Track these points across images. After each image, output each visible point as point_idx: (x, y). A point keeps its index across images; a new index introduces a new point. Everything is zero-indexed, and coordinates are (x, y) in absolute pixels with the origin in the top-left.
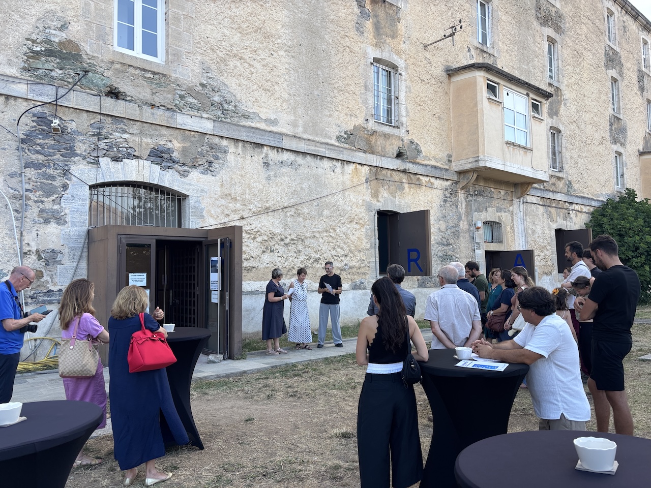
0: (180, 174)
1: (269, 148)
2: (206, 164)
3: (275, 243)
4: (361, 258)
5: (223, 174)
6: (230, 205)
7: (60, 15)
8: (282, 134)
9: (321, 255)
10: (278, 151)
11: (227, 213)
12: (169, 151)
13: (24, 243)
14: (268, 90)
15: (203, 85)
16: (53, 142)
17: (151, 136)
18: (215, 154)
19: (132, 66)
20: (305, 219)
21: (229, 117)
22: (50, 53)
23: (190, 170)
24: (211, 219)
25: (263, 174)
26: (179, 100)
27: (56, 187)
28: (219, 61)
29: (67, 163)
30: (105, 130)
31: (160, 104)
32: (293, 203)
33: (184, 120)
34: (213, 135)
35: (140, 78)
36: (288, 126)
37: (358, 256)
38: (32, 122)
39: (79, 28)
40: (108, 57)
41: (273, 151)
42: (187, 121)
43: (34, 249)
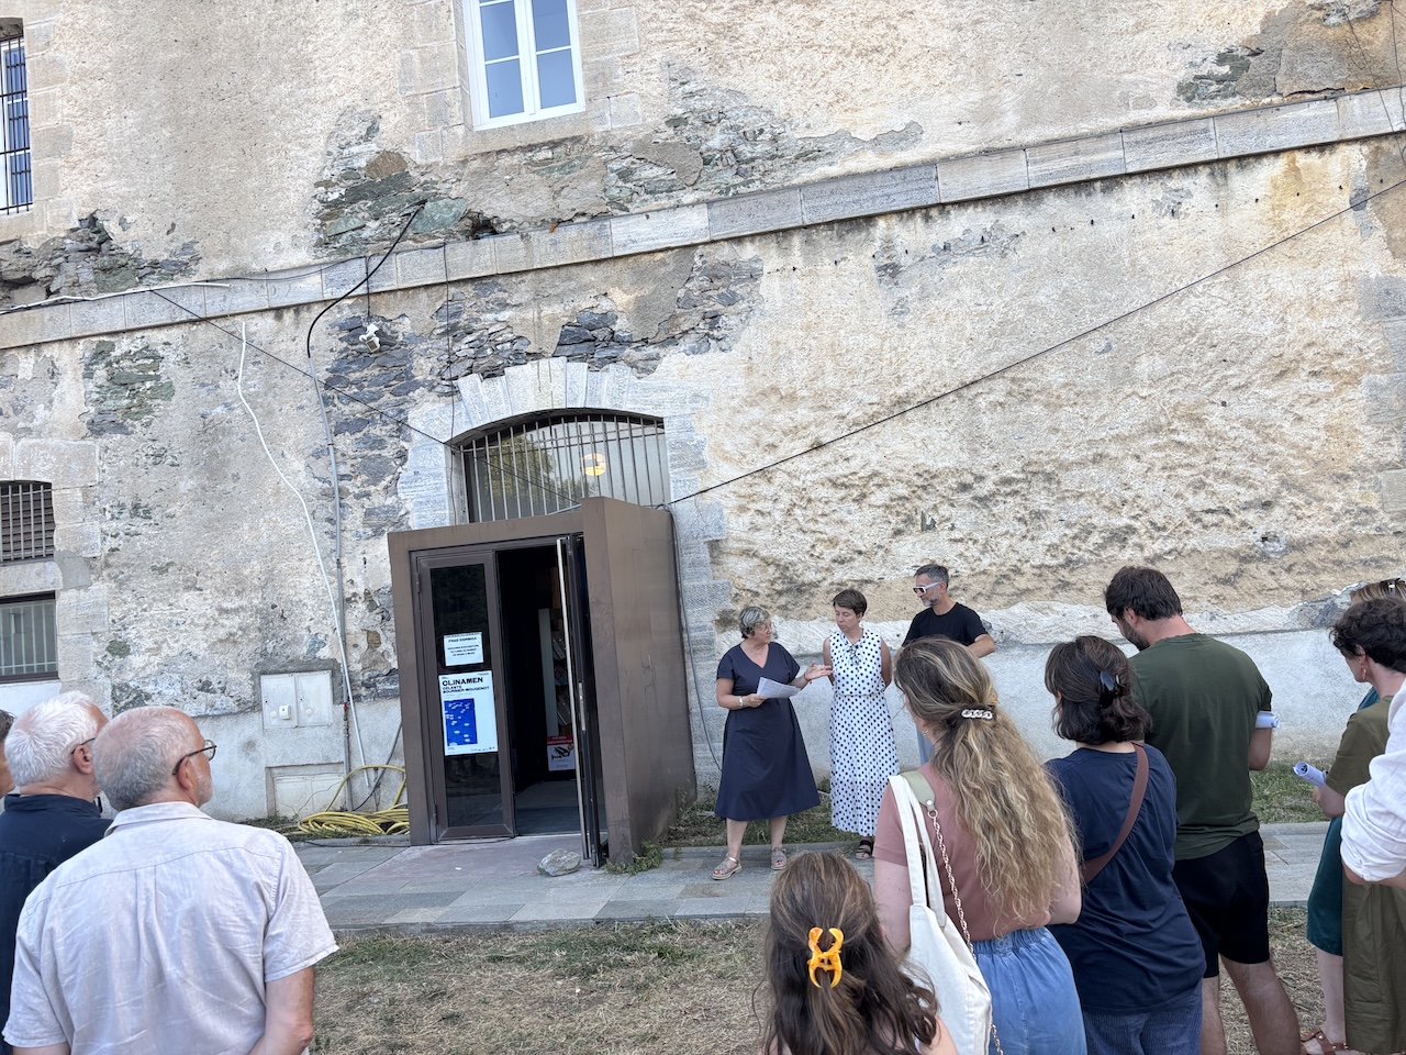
0: (637, 368)
1: (894, 219)
2: (701, 326)
3: (939, 499)
4: (1351, 502)
5: (750, 337)
6: (779, 417)
7: (363, 108)
8: (932, 164)
9: (1135, 518)
10: (927, 218)
11: (770, 440)
12: (606, 319)
13: (345, 581)
14: (876, 50)
15: (675, 122)
16: (376, 371)
17: (560, 298)
18: (724, 290)
19: (504, 151)
20: (1053, 406)
21: (757, 175)
22: (355, 195)
23: (662, 352)
24: (726, 467)
25: (880, 299)
26: (620, 183)
27: (387, 461)
28: (711, 37)
29: (402, 407)
30: (465, 316)
31: (574, 213)
32: (999, 364)
33: (631, 233)
34: (713, 242)
35: (523, 171)
36: (960, 128)
37: (1334, 500)
38: (339, 342)
39: (398, 118)
40: (454, 154)
41: (910, 223)
42: (638, 230)
43: (361, 590)
